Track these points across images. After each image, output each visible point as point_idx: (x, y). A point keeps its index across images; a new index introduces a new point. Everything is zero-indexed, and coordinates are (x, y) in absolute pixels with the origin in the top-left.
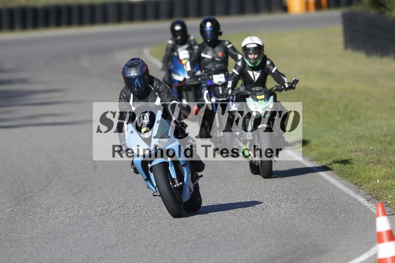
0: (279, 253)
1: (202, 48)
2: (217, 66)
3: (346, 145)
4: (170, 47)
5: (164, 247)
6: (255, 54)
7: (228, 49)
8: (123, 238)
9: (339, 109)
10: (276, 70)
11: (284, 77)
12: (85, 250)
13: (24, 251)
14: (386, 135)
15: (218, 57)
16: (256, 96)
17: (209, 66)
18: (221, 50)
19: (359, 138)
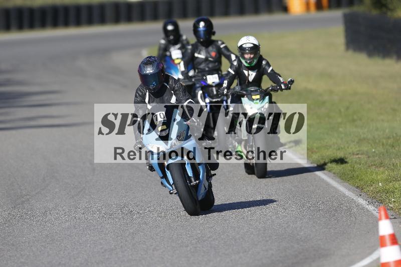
0: (280, 257)
1: (195, 48)
2: (210, 65)
3: (348, 148)
4: (163, 46)
5: (164, 251)
6: (251, 54)
7: (221, 48)
8: (122, 242)
9: (340, 111)
10: (272, 70)
11: (280, 76)
12: (83, 254)
13: (21, 255)
14: (389, 138)
15: (212, 57)
16: (252, 95)
17: (202, 66)
18: (215, 50)
19: (361, 141)
